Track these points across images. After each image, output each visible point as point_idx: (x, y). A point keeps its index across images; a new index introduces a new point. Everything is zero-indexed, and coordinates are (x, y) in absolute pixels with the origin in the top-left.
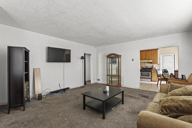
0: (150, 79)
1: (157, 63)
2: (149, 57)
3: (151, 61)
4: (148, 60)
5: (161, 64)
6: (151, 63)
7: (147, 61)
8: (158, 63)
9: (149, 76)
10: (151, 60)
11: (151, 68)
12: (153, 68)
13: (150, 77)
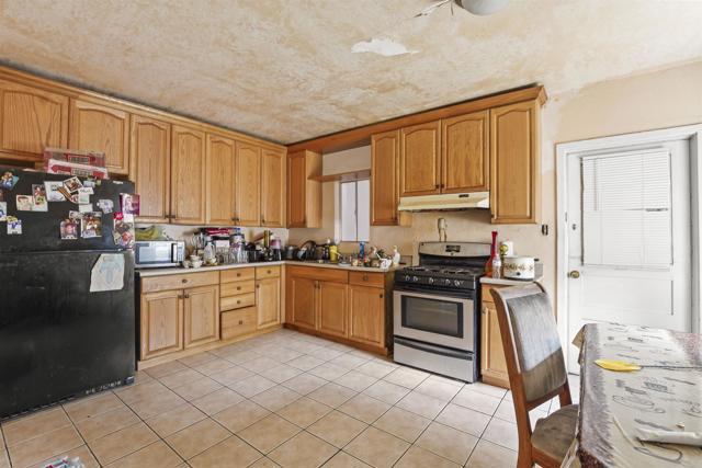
0: (471, 364)
1: (530, 219)
2: (468, 164)
3: (484, 204)
4: (463, 191)
5: (564, 227)
6: (483, 215)
7: (451, 200)
8: (544, 215)
9: (460, 334)
10: (480, 188)
11: (482, 264)
12: (497, 263)
13: (467, 343)
